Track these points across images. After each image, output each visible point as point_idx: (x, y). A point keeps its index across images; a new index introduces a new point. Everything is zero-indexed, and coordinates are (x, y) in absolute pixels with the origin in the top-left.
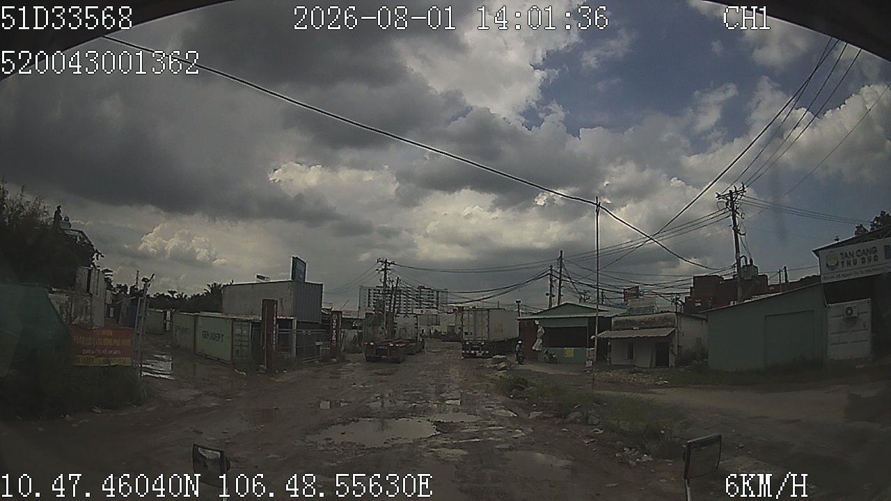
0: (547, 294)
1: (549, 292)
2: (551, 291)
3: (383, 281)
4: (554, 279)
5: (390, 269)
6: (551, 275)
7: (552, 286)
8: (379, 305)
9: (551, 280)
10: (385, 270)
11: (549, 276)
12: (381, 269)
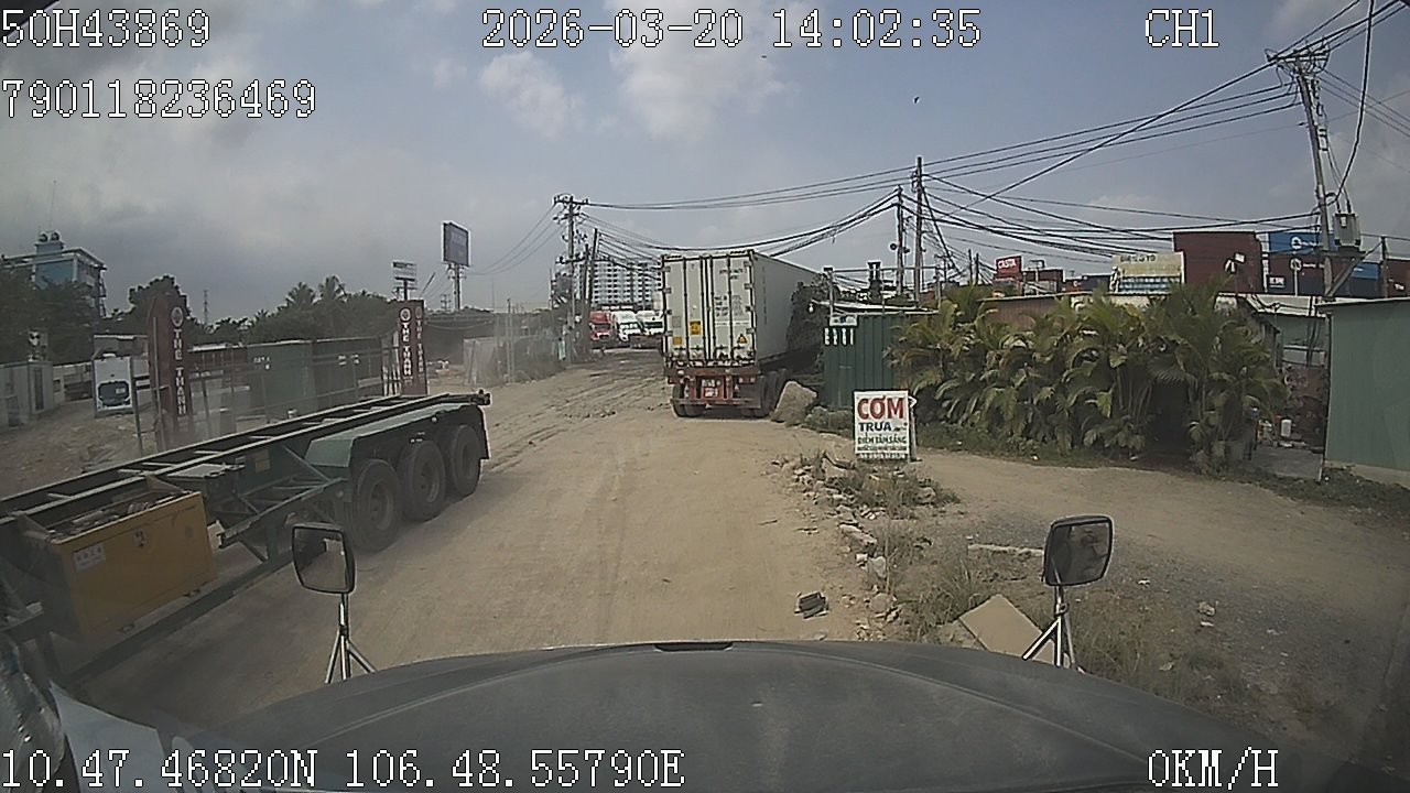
0: (894, 247)
1: (897, 243)
2: (901, 240)
3: (567, 238)
4: (906, 214)
5: (578, 214)
6: (899, 205)
7: (902, 230)
8: (562, 287)
9: (900, 216)
10: (570, 216)
11: (896, 208)
12: (563, 216)
